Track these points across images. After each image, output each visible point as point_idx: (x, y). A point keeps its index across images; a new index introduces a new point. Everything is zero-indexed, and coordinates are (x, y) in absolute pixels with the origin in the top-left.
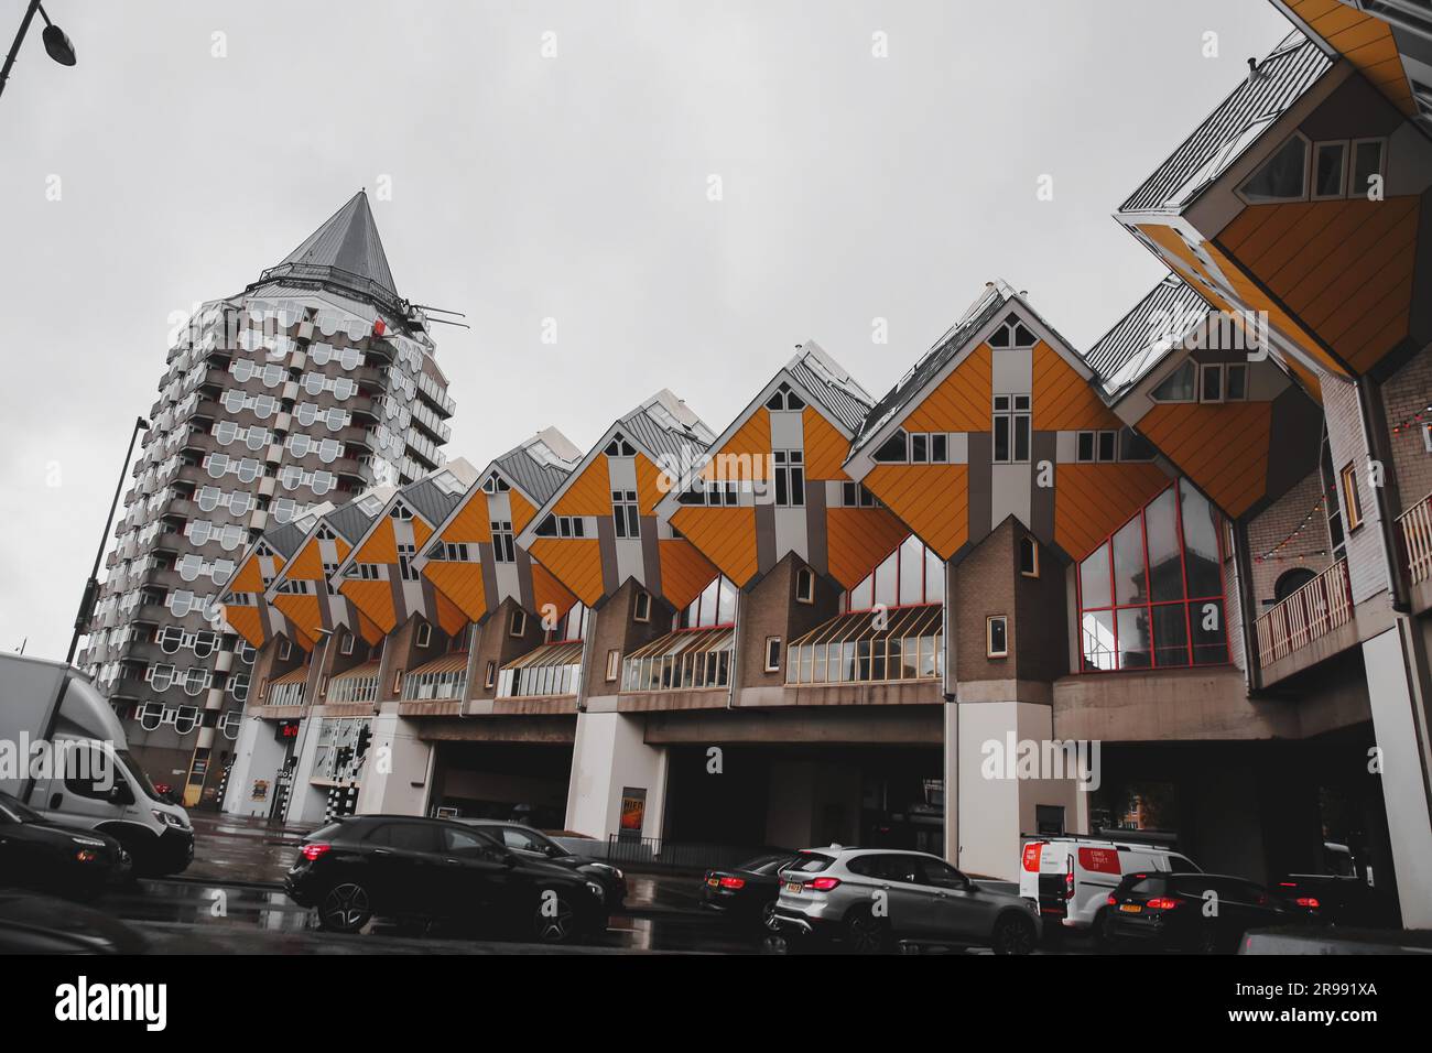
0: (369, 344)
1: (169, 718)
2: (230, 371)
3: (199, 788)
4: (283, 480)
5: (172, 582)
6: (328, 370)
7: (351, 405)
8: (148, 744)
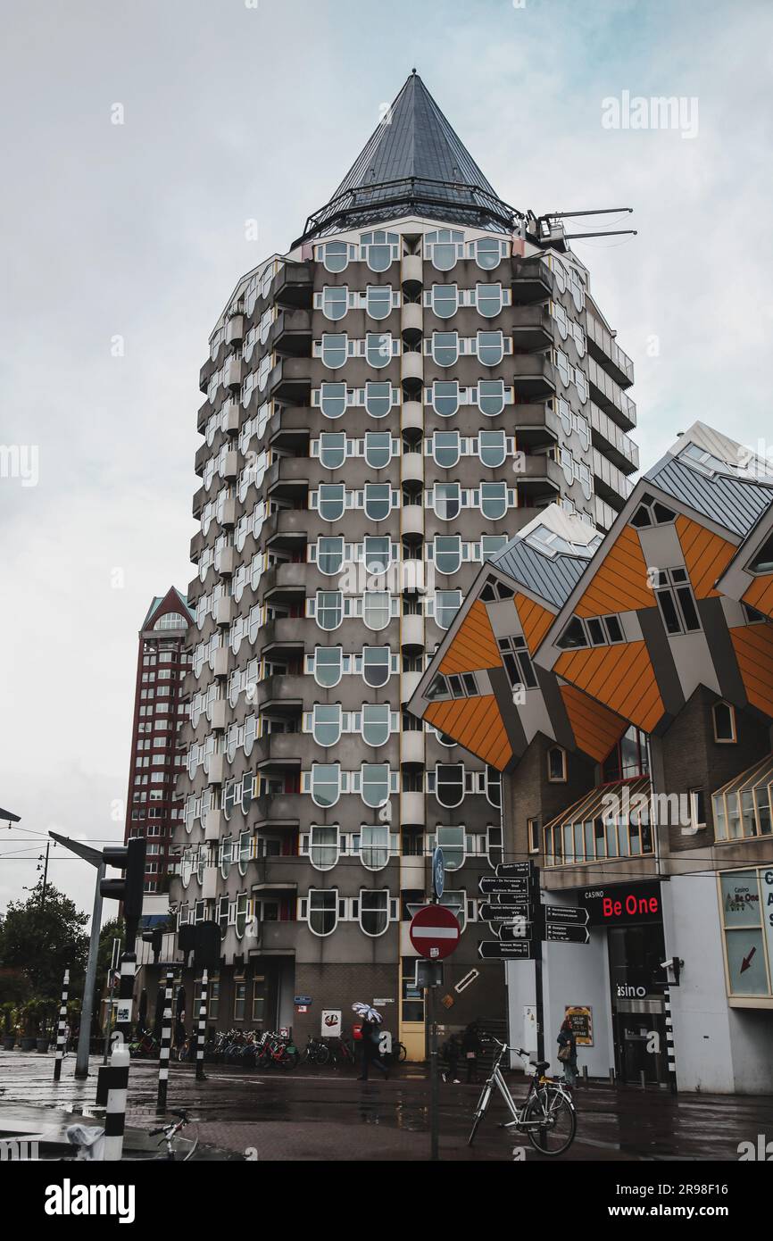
0: (514, 271)
1: (348, 914)
2: (315, 355)
3: (420, 1027)
4: (434, 506)
5: (307, 695)
6: (460, 323)
7: (510, 371)
8: (326, 960)
